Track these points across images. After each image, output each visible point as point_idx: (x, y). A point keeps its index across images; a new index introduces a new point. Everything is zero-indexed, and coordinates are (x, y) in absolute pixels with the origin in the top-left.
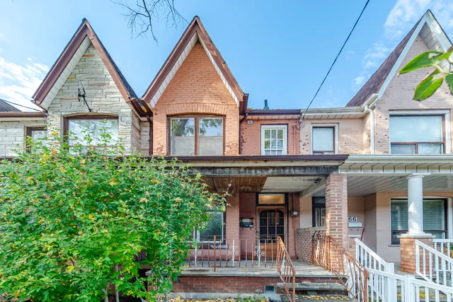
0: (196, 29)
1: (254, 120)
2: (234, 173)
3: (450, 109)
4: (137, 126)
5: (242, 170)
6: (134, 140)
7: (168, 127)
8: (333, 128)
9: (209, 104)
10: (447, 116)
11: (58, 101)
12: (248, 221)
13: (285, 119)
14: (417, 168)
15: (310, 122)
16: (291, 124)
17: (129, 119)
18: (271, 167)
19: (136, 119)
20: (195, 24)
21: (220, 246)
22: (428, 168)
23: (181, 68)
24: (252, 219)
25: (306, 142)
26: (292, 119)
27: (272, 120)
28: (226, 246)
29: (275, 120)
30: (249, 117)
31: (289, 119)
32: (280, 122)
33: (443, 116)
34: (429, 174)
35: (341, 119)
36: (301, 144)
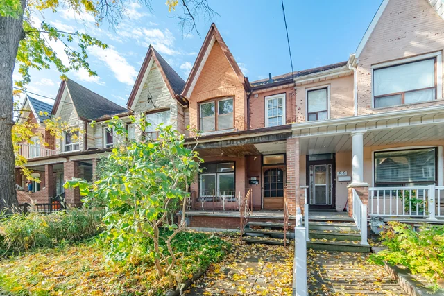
0: (213, 33)
1: (259, 94)
2: (224, 145)
3: (442, 50)
4: (182, 112)
5: (229, 142)
6: (179, 124)
7: (199, 111)
8: (327, 88)
9: (224, 89)
10: (439, 58)
11: (139, 104)
12: (255, 179)
13: (283, 88)
14: (356, 126)
15: (304, 87)
16: (289, 92)
17: (175, 109)
18: (246, 138)
19: (181, 108)
20: (213, 29)
21: (231, 199)
22: (366, 125)
23: (206, 64)
24: (258, 177)
25: (302, 106)
26: (289, 87)
27: (272, 91)
28: (235, 199)
29: (275, 90)
30: (254, 92)
31: (286, 88)
32: (279, 92)
33: (435, 58)
34: (366, 131)
35: (332, 79)
36: (297, 108)
